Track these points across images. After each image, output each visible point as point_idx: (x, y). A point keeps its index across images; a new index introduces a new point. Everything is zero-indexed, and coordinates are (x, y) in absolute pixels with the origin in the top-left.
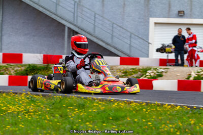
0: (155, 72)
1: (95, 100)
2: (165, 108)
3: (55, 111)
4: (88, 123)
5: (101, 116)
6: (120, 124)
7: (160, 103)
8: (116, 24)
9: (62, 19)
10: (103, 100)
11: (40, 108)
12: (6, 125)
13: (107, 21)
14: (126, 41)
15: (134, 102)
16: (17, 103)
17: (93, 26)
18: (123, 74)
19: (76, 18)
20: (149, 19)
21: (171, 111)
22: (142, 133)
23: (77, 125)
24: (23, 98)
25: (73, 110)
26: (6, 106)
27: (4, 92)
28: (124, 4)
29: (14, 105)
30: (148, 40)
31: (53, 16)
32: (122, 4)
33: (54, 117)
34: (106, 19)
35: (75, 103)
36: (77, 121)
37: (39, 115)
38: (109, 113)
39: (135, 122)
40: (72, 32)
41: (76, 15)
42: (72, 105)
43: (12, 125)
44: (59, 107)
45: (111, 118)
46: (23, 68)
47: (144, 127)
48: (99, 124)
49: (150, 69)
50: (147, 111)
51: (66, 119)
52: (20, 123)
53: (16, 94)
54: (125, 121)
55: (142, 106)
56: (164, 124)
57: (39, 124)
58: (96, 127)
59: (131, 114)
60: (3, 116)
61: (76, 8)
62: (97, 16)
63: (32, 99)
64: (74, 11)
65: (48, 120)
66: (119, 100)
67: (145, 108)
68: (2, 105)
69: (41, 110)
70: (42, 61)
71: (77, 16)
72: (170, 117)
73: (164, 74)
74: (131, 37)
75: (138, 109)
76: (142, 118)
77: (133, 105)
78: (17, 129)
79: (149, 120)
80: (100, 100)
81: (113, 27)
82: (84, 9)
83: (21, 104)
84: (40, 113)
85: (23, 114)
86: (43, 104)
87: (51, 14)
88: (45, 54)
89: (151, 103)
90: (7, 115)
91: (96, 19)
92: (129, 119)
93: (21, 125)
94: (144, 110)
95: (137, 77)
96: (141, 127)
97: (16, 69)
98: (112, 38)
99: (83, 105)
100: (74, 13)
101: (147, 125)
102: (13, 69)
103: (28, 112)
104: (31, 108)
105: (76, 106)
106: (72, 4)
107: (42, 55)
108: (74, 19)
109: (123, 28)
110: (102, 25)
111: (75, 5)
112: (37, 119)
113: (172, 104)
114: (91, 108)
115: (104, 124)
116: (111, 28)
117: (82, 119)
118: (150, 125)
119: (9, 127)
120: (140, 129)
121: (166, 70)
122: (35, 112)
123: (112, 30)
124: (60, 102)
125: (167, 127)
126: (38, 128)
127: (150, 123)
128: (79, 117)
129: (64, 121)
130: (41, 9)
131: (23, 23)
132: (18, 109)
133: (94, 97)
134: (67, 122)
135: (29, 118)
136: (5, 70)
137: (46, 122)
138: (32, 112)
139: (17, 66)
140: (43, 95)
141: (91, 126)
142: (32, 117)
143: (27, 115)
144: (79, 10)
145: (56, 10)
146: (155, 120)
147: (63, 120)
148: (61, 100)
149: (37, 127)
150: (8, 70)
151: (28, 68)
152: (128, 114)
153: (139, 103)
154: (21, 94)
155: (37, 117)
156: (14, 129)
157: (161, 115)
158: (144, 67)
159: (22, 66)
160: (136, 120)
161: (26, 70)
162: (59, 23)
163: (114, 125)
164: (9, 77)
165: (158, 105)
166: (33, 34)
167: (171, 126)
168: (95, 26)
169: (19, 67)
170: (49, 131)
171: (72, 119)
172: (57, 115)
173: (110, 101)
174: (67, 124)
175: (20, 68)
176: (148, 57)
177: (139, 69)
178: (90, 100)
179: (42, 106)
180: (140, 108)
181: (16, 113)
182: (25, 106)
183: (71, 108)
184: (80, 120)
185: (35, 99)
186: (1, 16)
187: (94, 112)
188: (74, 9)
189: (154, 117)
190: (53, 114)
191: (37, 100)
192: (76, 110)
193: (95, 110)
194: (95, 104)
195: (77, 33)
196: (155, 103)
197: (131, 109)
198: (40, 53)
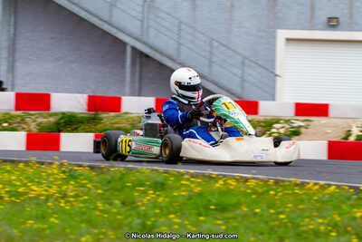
0: (288, 126)
1: (182, 175)
2: (310, 189)
3: (112, 194)
4: (172, 216)
5: (195, 203)
6: (229, 218)
7: (299, 181)
8: (217, 41)
9: (121, 31)
10: (196, 176)
11: (86, 190)
12: (26, 220)
13: (200, 36)
14: (235, 70)
15: (254, 178)
16: (45, 180)
17: (175, 45)
19: (145, 30)
20: (275, 32)
21: (320, 195)
22: (269, 234)
23: (153, 219)
24: (55, 171)
25: (145, 193)
26: (25, 185)
27: (20, 162)
28: (232, 6)
29: (39, 184)
30: (274, 68)
31: (106, 27)
32: (228, 4)
33: (111, 204)
34: (200, 32)
35: (147, 180)
36: (153, 213)
37: (85, 201)
38: (210, 197)
39: (256, 214)
40: (138, 55)
41: (145, 25)
42: (142, 185)
43: (36, 218)
45: (213, 207)
46: (52, 119)
47: (272, 224)
48: (193, 218)
49: (277, 122)
50: (276, 195)
51: (133, 209)
52: (51, 215)
53: (42, 164)
54: (238, 212)
55: (269, 186)
56: (308, 217)
57: (85, 217)
58: (187, 222)
59: (248, 200)
60: (19, 203)
61: (146, 13)
62: (183, 27)
63: (72, 173)
65: (101, 211)
66: (225, 176)
67: (272, 190)
68: (18, 184)
69: (88, 192)
70: (85, 107)
71: (148, 26)
72: (318, 205)
73: (303, 130)
74: (243, 63)
75: (260, 190)
76: (269, 207)
77: (252, 183)
78: (46, 226)
79: (280, 210)
80: (192, 176)
81: (211, 46)
82: (163, 15)
83: (51, 182)
84: (86, 197)
85: (56, 200)
86: (91, 181)
87: (101, 22)
88: (91, 94)
89: (283, 181)
90: (27, 201)
91: (182, 32)
92: (245, 209)
93: (52, 220)
94: (272, 192)
96: (266, 223)
97: (40, 120)
98: (210, 67)
99: (163, 184)
100: (142, 21)
101: (276, 219)
102: (34, 121)
103: (64, 196)
104: (70, 188)
105: (150, 186)
106: (138, 4)
107: (85, 96)
108: (142, 32)
109: (229, 48)
110: (192, 42)
112: (82, 208)
113: (322, 183)
114: (177, 189)
115: (202, 218)
116: (208, 48)
117: (161, 209)
118: (282, 219)
119: (31, 222)
120: (265, 227)
121: (307, 123)
122: (77, 196)
123: (211, 53)
124: (121, 178)
125: (312, 222)
126: (83, 225)
127: (282, 216)
128: (155, 205)
129: (128, 213)
130: (83, 14)
131: (52, 38)
132: (46, 191)
133: (182, 171)
135: (68, 208)
136: (19, 123)
137: (98, 213)
138: (72, 197)
139: (41, 116)
140: (89, 166)
141: (178, 221)
142: (72, 205)
143: (62, 201)
144: (151, 16)
145: (111, 16)
146: (291, 211)
147: (127, 211)
148: (123, 175)
149: (82, 222)
150: (26, 123)
151: (62, 118)
152: (243, 200)
153: (262, 180)
154: (51, 164)
155: (82, 205)
156: (41, 226)
157: (302, 201)
158: (268, 118)
159: (51, 116)
160: (257, 210)
161: (58, 124)
162: (116, 38)
163: (217, 219)
164: (28, 135)
165: (296, 185)
166: (69, 59)
167: (320, 221)
168: (180, 44)
169: (45, 118)
170: (104, 230)
171: (143, 208)
172: (117, 202)
173: (210, 177)
174: (135, 218)
175: (46, 120)
176: (274, 100)
177: (259, 122)
178: (174, 175)
179: (89, 186)
180: (265, 188)
181: (42, 198)
182: (60, 186)
183: (142, 188)
184: (157, 211)
185: (77, 173)
186: (12, 27)
187: (183, 196)
188: (143, 14)
189: (290, 205)
190: (108, 199)
191: (80, 175)
192: (151, 192)
193: (183, 193)
194: (183, 182)
195: (147, 56)
196: (290, 181)
197: (249, 191)
198: (82, 93)
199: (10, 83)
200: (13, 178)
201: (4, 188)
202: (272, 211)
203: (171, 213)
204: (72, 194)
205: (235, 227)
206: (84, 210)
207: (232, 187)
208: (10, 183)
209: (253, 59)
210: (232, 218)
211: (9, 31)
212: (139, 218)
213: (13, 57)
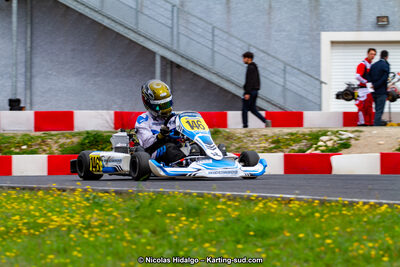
0: (336, 139)
1: (219, 198)
2: (359, 209)
3: (141, 222)
4: (207, 245)
5: (232, 229)
6: (270, 245)
7: (347, 200)
8: (255, 47)
9: (149, 39)
10: (234, 198)
11: (112, 218)
12: (46, 254)
13: (236, 42)
14: (276, 79)
15: (298, 199)
16: (67, 209)
17: (210, 53)
18: (272, 146)
19: (175, 38)
20: (319, 34)
21: (370, 216)
22: (315, 261)
23: (186, 249)
24: (78, 199)
25: (177, 219)
26: (44, 215)
27: (39, 189)
28: (270, 7)
29: (60, 213)
30: (319, 75)
31: (132, 36)
32: (266, 6)
33: (139, 234)
34: (236, 38)
35: (179, 206)
36: (186, 242)
37: (111, 232)
38: (248, 222)
39: (300, 239)
40: (169, 66)
41: (175, 33)
42: (174, 210)
43: (57, 252)
44: (149, 214)
45: (252, 233)
46: (76, 140)
47: (318, 250)
48: (230, 246)
49: (325, 134)
50: (322, 217)
51: (164, 238)
52: (73, 248)
53: (64, 191)
54: (279, 238)
55: (314, 207)
56: (357, 241)
57: (111, 249)
58: (223, 251)
59: (291, 224)
60: (39, 236)
61: (175, 18)
62: (217, 32)
63: (96, 200)
64: (172, 23)
65: (128, 242)
66: (266, 198)
67: (317, 211)
68: (37, 214)
69: (114, 221)
70: (113, 126)
71: (179, 33)
72: (368, 227)
73: (353, 142)
74: (285, 71)
75: (304, 213)
76: (314, 231)
77: (295, 205)
78: (68, 261)
79: (326, 234)
80: (229, 198)
82: (193, 20)
83: (74, 211)
84: (112, 227)
85: (79, 230)
86: (117, 209)
87: (126, 31)
88: (118, 110)
89: (330, 202)
90: (47, 233)
91: (216, 38)
92: (288, 234)
93: (75, 253)
94: (317, 215)
95: (300, 151)
96: (312, 249)
97: (62, 141)
99: (197, 209)
100: (172, 28)
101: (323, 245)
102: (56, 142)
103: (88, 226)
104: (95, 217)
105: (183, 212)
106: (166, 10)
107: (112, 112)
108: (172, 39)
109: (269, 54)
110: (227, 49)
111: (172, 12)
112: (106, 239)
113: (372, 201)
114: (212, 214)
115: (240, 246)
117: (195, 237)
118: (329, 244)
119: (51, 256)
120: (310, 254)
121: (357, 134)
122: (102, 226)
124: (150, 204)
125: (362, 247)
126: (109, 258)
127: (329, 241)
128: (188, 233)
129: (158, 243)
130: (106, 22)
131: (73, 50)
132: (68, 221)
133: (217, 193)
134: (165, 242)
135: (92, 239)
136: (39, 144)
137: (125, 244)
138: (96, 227)
139: (64, 136)
140: (116, 192)
141: (213, 250)
142: (96, 236)
143: (86, 232)
144: (181, 22)
145: (137, 24)
146: (339, 235)
147: (158, 240)
148: (153, 200)
149: (108, 255)
150: (47, 145)
151: (85, 139)
152: (285, 224)
153: (306, 201)
154: (74, 190)
155: (107, 236)
156: (62, 260)
157: (351, 223)
158: (314, 130)
159: (74, 136)
160: (301, 235)
161: (82, 144)
162: (144, 48)
163: (258, 247)
164: (49, 157)
165: (344, 205)
166: (93, 72)
167: (371, 245)
168: (214, 52)
169: (67, 138)
170: (132, 264)
171: (175, 237)
172: (146, 231)
173: (248, 199)
174: (166, 248)
175: (68, 141)
176: (320, 109)
177: (304, 135)
178: (209, 199)
179: (115, 214)
180: (310, 210)
181: (64, 229)
182: (83, 215)
183: (173, 215)
184: (191, 240)
185: (102, 200)
186: (29, 39)
187: (219, 221)
188: (172, 20)
189: (337, 228)
190: (137, 228)
191: (106, 202)
192: (184, 218)
193: (219, 219)
194: (219, 207)
195: (178, 66)
196: (337, 201)
197: (291, 214)
198: (108, 109)
199: (28, 101)
200: (32, 207)
201: (21, 219)
202: (317, 236)
203: (207, 242)
204: (96, 224)
205: (278, 255)
206: (109, 241)
207: (273, 210)
208: (28, 214)
209: (296, 66)
210: (274, 245)
211: (26, 44)
212: (170, 249)
213: (31, 72)
